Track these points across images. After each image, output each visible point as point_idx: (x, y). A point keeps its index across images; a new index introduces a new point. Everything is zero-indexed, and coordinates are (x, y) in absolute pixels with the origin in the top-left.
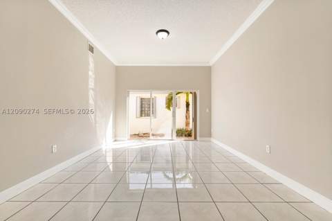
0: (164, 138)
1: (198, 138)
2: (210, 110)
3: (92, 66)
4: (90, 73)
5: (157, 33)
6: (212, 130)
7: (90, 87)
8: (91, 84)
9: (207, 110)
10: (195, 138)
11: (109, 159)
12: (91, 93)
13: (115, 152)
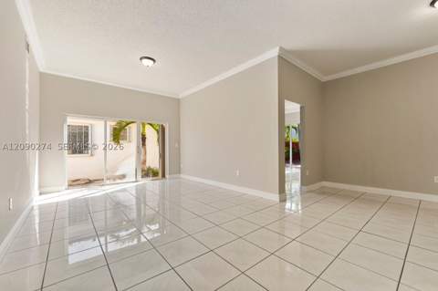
1: (167, 176)
2: (179, 144)
5: (141, 59)
6: (182, 166)
9: (177, 145)
10: (164, 176)
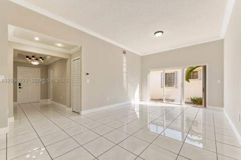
0: (174, 103)
1: (207, 106)
2: (223, 81)
3: (125, 61)
4: (124, 64)
7: (124, 71)
8: (125, 70)
9: (219, 81)
10: (205, 106)
11: (137, 109)
12: (125, 74)
13: (141, 106)
